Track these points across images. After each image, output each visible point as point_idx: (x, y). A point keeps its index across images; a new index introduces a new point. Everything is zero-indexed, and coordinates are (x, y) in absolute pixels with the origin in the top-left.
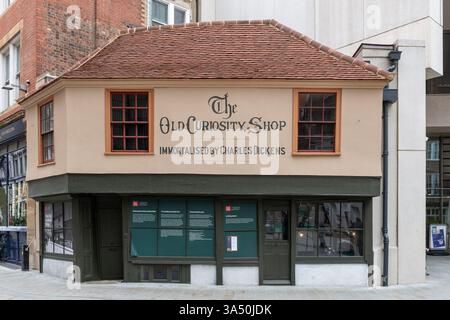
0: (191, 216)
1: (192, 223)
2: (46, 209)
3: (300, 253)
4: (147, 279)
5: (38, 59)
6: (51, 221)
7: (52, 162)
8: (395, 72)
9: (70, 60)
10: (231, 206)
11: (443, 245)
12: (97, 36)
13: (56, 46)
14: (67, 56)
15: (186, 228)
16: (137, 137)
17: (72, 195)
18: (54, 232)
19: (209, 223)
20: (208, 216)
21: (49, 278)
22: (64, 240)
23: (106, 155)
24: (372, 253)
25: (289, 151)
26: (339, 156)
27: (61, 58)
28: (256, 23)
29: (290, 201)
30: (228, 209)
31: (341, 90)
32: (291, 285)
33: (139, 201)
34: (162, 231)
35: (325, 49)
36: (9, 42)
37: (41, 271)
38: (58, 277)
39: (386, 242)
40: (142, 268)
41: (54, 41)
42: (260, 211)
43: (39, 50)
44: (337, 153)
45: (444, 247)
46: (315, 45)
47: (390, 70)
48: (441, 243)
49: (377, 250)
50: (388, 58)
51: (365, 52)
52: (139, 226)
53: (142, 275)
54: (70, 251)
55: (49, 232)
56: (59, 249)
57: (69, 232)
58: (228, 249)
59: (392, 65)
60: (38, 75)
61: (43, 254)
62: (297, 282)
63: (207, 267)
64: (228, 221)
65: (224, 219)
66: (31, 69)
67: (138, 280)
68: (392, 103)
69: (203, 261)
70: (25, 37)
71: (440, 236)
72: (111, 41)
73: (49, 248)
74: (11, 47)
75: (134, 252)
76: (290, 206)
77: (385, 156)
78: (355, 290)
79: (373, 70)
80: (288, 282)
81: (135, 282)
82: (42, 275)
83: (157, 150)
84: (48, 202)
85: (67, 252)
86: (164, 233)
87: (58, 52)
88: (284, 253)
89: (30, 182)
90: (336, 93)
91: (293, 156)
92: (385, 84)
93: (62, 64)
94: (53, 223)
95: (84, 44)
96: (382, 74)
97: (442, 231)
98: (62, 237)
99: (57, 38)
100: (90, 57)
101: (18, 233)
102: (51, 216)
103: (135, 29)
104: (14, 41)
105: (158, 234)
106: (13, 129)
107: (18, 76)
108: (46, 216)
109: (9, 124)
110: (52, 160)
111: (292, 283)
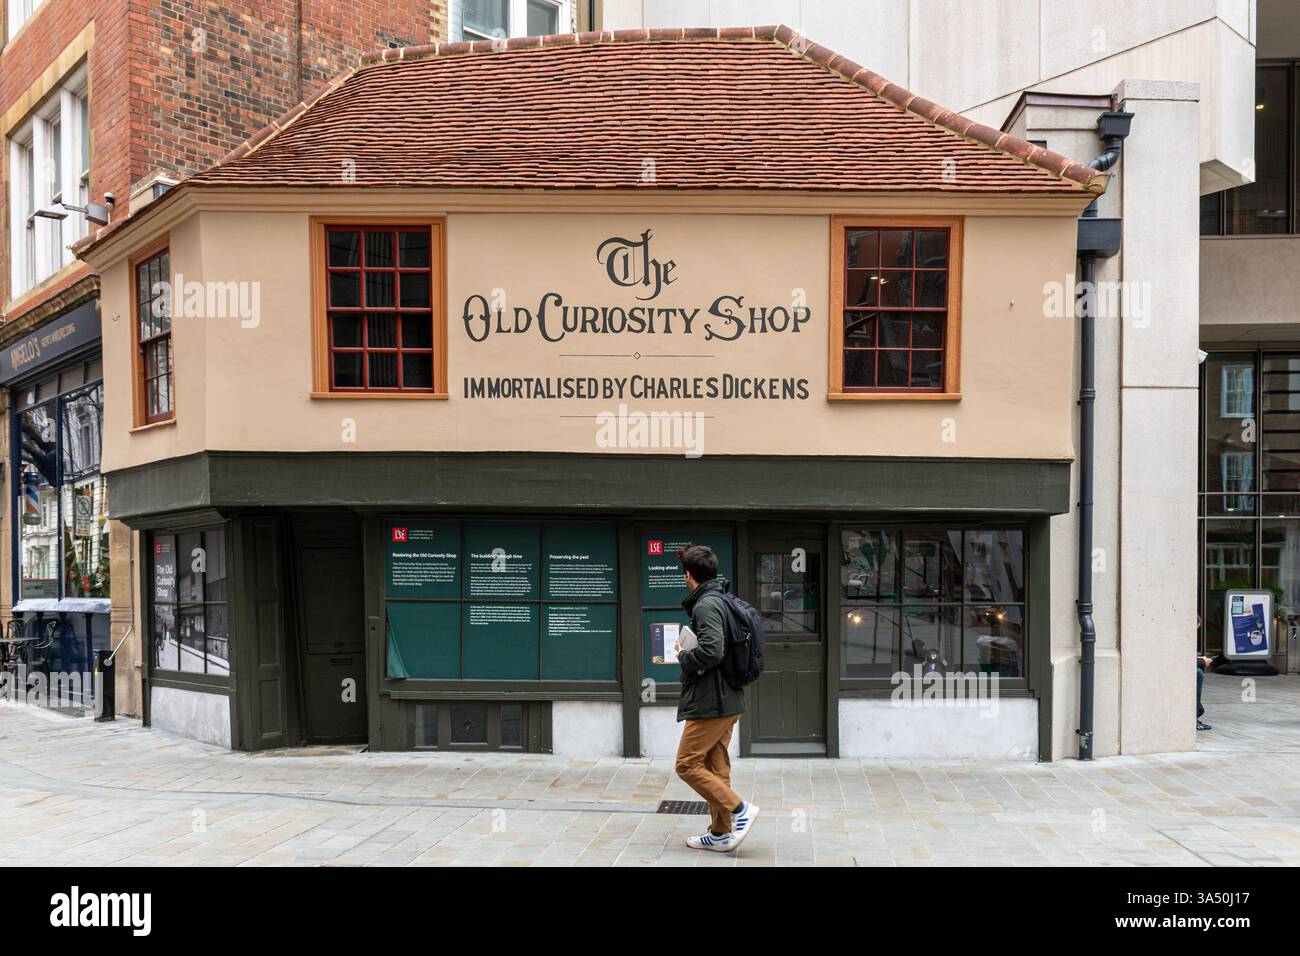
0: (553, 569)
1: (556, 588)
2: (158, 550)
3: (853, 669)
4: (433, 742)
5: (135, 133)
6: (170, 581)
7: (168, 421)
8: (1114, 170)
9: (227, 136)
10: (664, 539)
11: (1262, 646)
12: (303, 72)
13: (187, 96)
14: (221, 126)
15: (540, 602)
16: (401, 349)
17: (225, 511)
18: (180, 615)
19: (602, 588)
20: (598, 569)
21: (166, 741)
22: (205, 637)
23: (315, 399)
24: (1050, 669)
25: (818, 390)
26: (956, 401)
27: (202, 131)
28: (735, 36)
29: (825, 527)
30: (655, 548)
31: (961, 219)
32: (826, 755)
33: (408, 527)
34: (474, 610)
35: (922, 108)
36: (59, 85)
37: (147, 723)
38: (192, 737)
39: (1086, 639)
40: (420, 710)
41: (181, 84)
42: (743, 557)
43: (138, 107)
44: (950, 394)
45: (1265, 653)
46: (896, 97)
47: (1102, 167)
48: (1256, 640)
49: (1062, 659)
50: (1096, 131)
51: (1032, 117)
52: (412, 597)
53: (420, 732)
54: (220, 667)
55: (167, 614)
56: (193, 662)
57: (219, 613)
58: (655, 659)
59: (1105, 151)
60: (135, 178)
61: (152, 675)
62: (841, 749)
63: (597, 707)
64: (654, 582)
65: (642, 576)
66: (118, 163)
67: (410, 746)
68: (1105, 256)
69: (587, 693)
70: (99, 72)
71: (1254, 621)
72: (335, 85)
73: (168, 656)
74: (65, 99)
75: (397, 669)
76: (825, 539)
77: (1085, 403)
78: (1000, 769)
79: (1052, 164)
80: (818, 748)
81: (399, 749)
82: (147, 734)
83: (455, 388)
84: (163, 530)
85: (213, 670)
86: (479, 616)
87: (194, 112)
88: (809, 669)
89: (113, 477)
90: (947, 230)
91: (832, 402)
92: (1085, 203)
93: (205, 149)
94: (177, 589)
95: (267, 93)
96: (1075, 174)
97: (1258, 608)
98: (200, 627)
99: (190, 75)
100: (277, 127)
101: (88, 616)
102: (170, 569)
103: (402, 51)
104: (72, 83)
105: (464, 616)
106: (71, 328)
107: (85, 181)
108: (160, 569)
109: (60, 314)
110: (170, 415)
111: (831, 751)
